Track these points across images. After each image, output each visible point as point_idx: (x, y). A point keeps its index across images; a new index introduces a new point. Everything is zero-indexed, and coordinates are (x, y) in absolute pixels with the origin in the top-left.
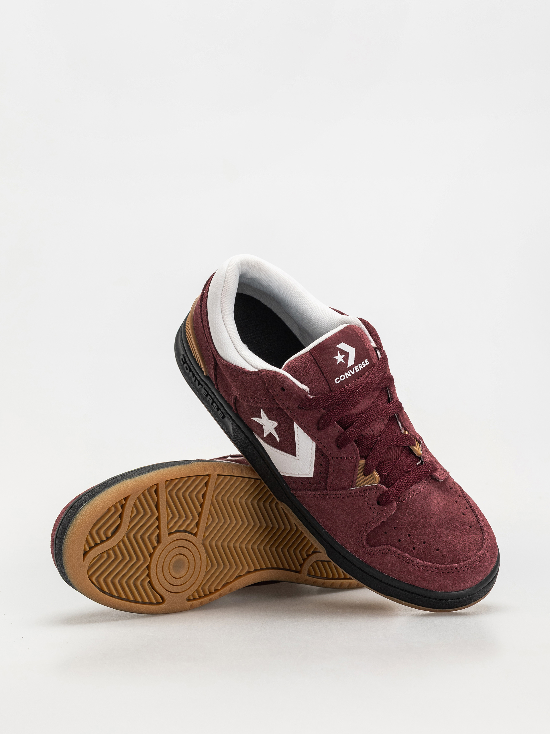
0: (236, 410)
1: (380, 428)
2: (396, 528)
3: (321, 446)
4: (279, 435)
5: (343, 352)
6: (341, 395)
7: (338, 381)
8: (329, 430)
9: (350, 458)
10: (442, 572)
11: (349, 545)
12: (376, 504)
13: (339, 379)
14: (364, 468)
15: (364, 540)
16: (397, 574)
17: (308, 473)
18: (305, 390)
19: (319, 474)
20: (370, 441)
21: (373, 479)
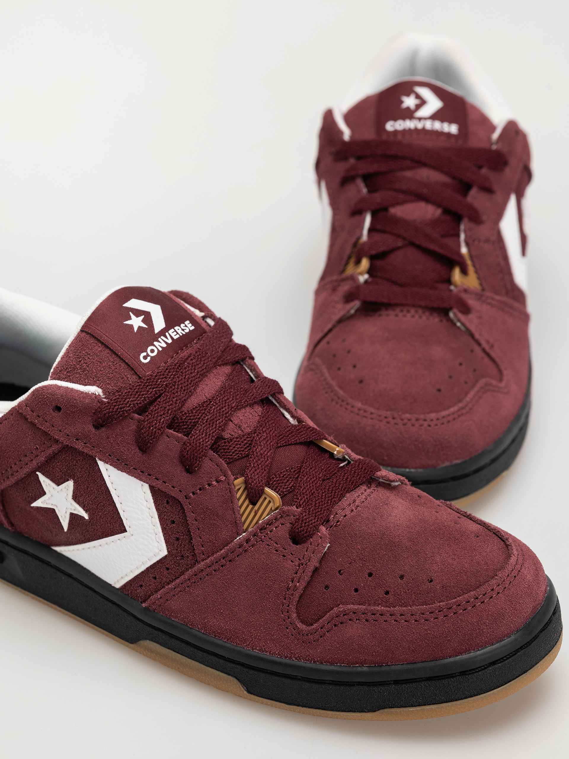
0: (12, 524)
1: (251, 420)
2: (342, 571)
3: (159, 484)
4: (84, 506)
5: (138, 313)
6: (159, 379)
7: (145, 358)
8: (160, 446)
9: (214, 483)
10: (454, 613)
11: (273, 643)
12: (292, 544)
13: (148, 355)
14: (246, 491)
15: (295, 620)
16: (375, 652)
17: (157, 551)
18: (93, 394)
19: (175, 542)
20: (240, 444)
21: (270, 502)
